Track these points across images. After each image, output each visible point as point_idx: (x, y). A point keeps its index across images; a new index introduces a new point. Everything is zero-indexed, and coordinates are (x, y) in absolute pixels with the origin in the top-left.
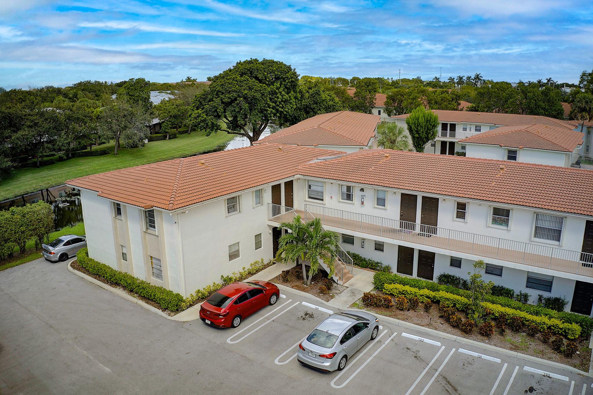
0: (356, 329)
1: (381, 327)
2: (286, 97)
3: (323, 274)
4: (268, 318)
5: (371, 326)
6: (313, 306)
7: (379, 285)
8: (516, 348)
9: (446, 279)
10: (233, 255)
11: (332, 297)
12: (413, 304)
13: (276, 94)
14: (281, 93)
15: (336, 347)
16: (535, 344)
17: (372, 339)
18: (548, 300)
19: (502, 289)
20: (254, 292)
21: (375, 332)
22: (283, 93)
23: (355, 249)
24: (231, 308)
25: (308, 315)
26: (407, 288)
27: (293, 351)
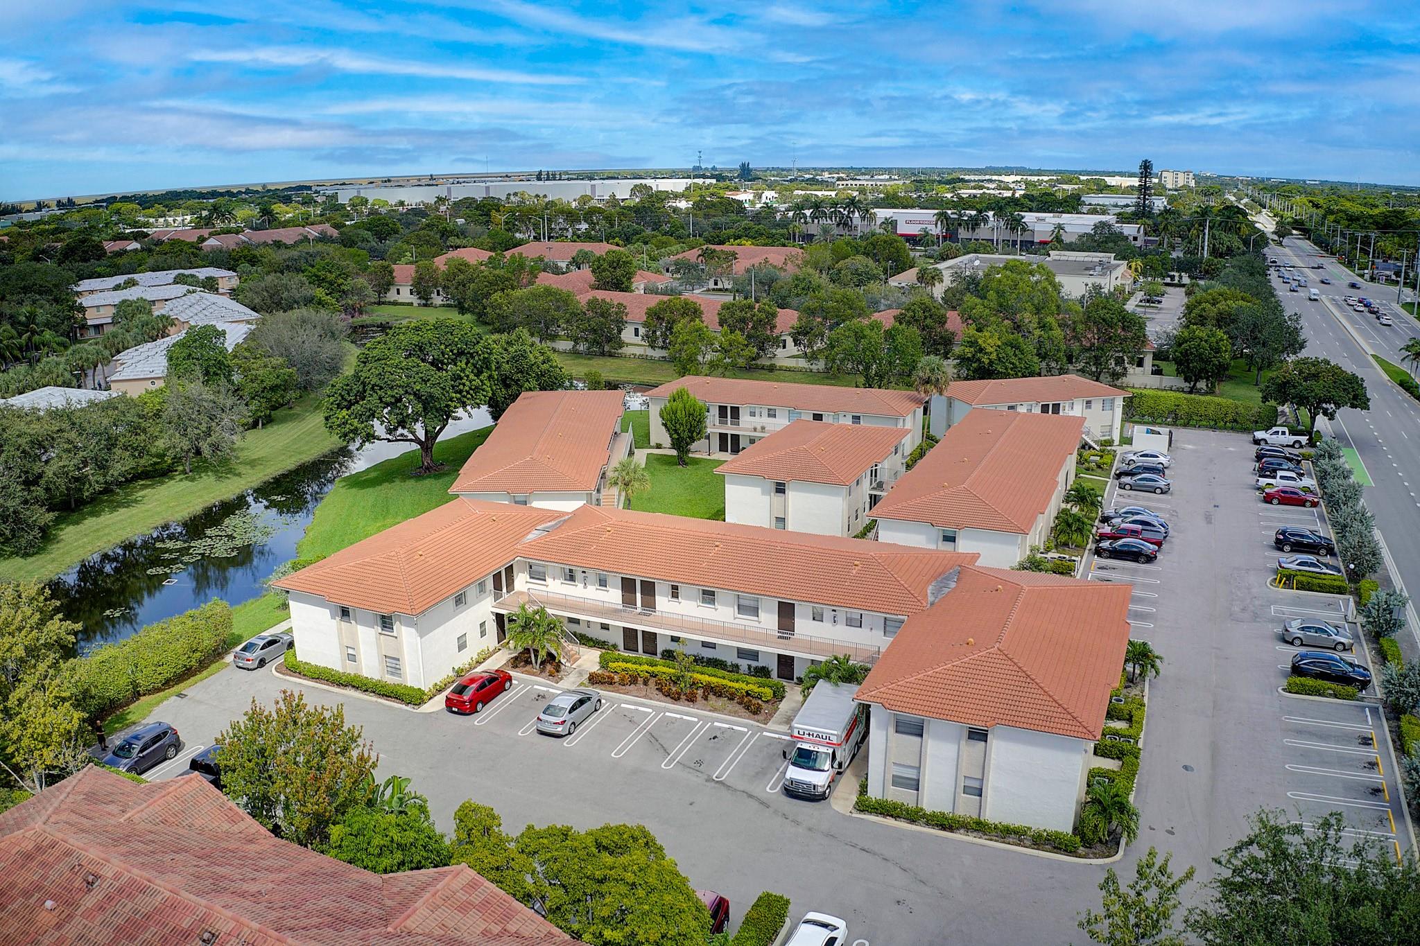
0: (581, 702)
1: (603, 701)
2: (477, 382)
3: (551, 657)
4: (506, 702)
5: (594, 699)
6: (545, 689)
7: (604, 663)
8: (714, 710)
9: (668, 655)
10: (462, 646)
11: (561, 679)
12: (634, 680)
13: (461, 379)
14: (468, 376)
15: (566, 716)
16: (733, 706)
17: (596, 710)
18: (756, 668)
19: (716, 660)
20: (491, 680)
21: (598, 704)
22: (472, 376)
23: (580, 629)
24: (474, 694)
25: (541, 696)
26: (629, 665)
27: (532, 726)
